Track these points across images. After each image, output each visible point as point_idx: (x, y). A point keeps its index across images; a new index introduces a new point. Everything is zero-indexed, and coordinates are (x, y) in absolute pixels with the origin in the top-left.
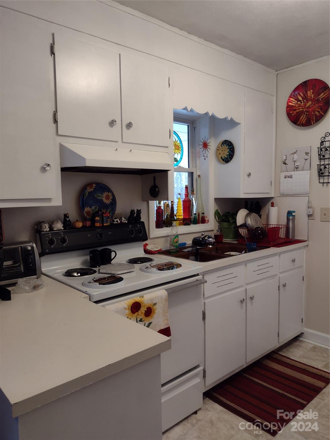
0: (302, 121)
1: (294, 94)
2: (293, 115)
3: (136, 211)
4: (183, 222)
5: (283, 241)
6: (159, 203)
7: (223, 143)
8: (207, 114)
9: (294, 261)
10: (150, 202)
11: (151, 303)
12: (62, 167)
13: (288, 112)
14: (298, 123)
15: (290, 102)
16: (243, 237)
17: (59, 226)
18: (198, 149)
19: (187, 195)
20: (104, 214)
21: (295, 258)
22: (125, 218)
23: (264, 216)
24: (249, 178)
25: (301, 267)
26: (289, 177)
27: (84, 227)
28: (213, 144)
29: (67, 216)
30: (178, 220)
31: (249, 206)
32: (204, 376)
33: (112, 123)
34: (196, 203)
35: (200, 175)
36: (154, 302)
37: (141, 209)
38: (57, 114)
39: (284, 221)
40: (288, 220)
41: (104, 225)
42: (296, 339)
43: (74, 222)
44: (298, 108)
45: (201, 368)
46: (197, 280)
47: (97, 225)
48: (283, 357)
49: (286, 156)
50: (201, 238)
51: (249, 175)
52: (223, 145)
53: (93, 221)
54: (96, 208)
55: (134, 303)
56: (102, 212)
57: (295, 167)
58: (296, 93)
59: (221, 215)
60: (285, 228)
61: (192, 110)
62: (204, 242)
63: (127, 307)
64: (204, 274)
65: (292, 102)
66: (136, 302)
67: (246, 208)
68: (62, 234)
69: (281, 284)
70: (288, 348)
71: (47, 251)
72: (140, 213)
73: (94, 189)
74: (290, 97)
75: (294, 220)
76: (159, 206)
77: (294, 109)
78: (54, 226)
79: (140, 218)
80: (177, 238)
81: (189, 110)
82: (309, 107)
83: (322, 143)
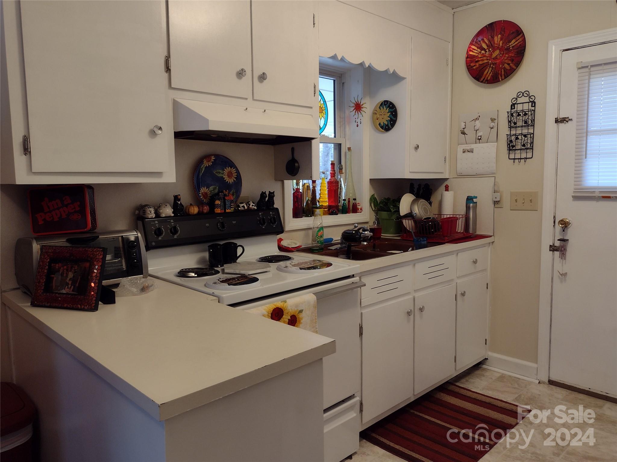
0: (487, 76)
1: (477, 39)
2: (474, 68)
3: (267, 193)
4: (329, 210)
5: (462, 236)
6: (298, 184)
7: (381, 105)
8: (362, 64)
9: (475, 262)
10: (286, 182)
11: (296, 309)
12: (175, 131)
13: (469, 64)
14: (482, 79)
15: (470, 51)
16: (409, 231)
17: (168, 211)
18: (347, 112)
19: (333, 175)
20: (226, 196)
21: (477, 258)
22: (254, 203)
23: (435, 204)
24: (416, 151)
25: (485, 270)
26: (469, 151)
27: (199, 213)
28: (369, 106)
29: (178, 197)
30: (321, 207)
31: (415, 190)
32: (361, 410)
33: (241, 74)
34: (344, 185)
35: (350, 148)
36: (300, 309)
37: (274, 192)
38: (169, 59)
39: (461, 210)
40: (468, 208)
41: (227, 211)
42: (478, 366)
43: (187, 207)
44: (482, 58)
45: (357, 399)
46: (353, 283)
47: (218, 211)
48: (461, 389)
49: (465, 123)
50: (354, 231)
51: (417, 147)
52: (382, 108)
53: (212, 206)
54: (214, 189)
55: (275, 308)
56: (224, 193)
57: (477, 138)
58: (480, 39)
59: (379, 203)
60: (464, 219)
61: (343, 60)
62: (358, 236)
63: (266, 313)
64: (362, 275)
65: (474, 51)
66: (277, 308)
67: (411, 192)
68: (172, 222)
69: (459, 293)
70: (467, 378)
71: (154, 244)
72: (274, 196)
73: (212, 162)
74: (471, 44)
75: (475, 208)
76: (297, 187)
77: (476, 60)
78: (161, 211)
79: (274, 203)
80: (322, 231)
81: (339, 59)
82: (496, 58)
83: (513, 106)
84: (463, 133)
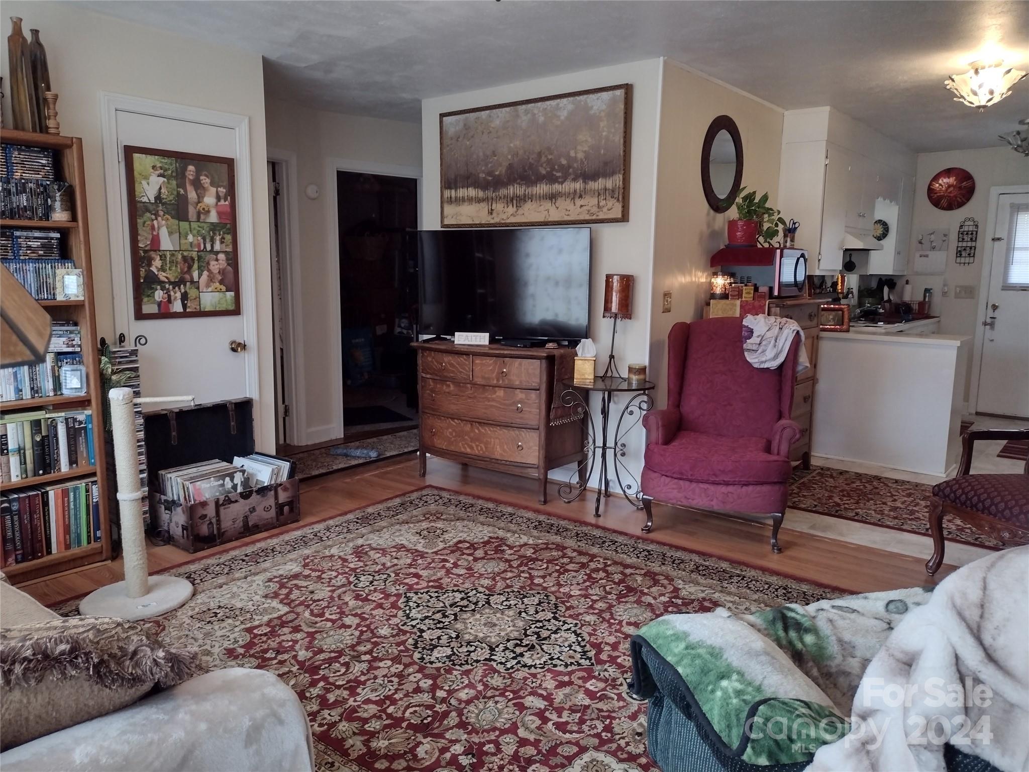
0: (943, 204)
2: (933, 197)
13: (929, 194)
14: (939, 206)
15: (931, 185)
26: (925, 256)
39: (920, 298)
40: (925, 297)
44: (939, 191)
49: (922, 235)
57: (932, 247)
60: (920, 304)
65: (934, 185)
74: (932, 180)
75: (930, 297)
77: (935, 192)
82: (950, 192)
83: (961, 227)
84: (920, 243)
